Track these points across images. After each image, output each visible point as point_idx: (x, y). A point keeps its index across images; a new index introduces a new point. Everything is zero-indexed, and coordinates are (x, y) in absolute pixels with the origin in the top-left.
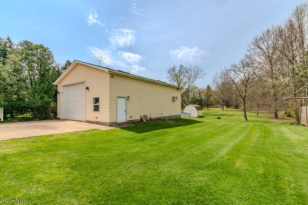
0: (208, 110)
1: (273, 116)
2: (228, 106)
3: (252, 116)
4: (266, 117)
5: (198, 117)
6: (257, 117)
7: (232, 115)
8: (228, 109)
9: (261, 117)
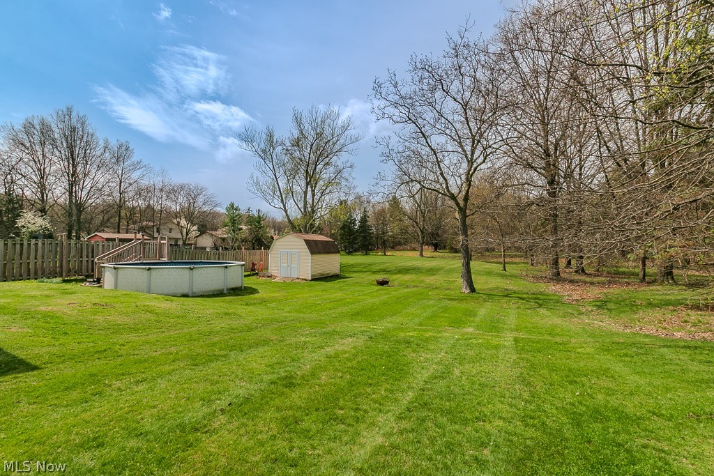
0: (385, 255)
1: (549, 273)
2: (437, 247)
3: (489, 273)
4: (527, 276)
5: (313, 280)
6: (503, 276)
7: (431, 271)
8: (437, 254)
9: (516, 277)
